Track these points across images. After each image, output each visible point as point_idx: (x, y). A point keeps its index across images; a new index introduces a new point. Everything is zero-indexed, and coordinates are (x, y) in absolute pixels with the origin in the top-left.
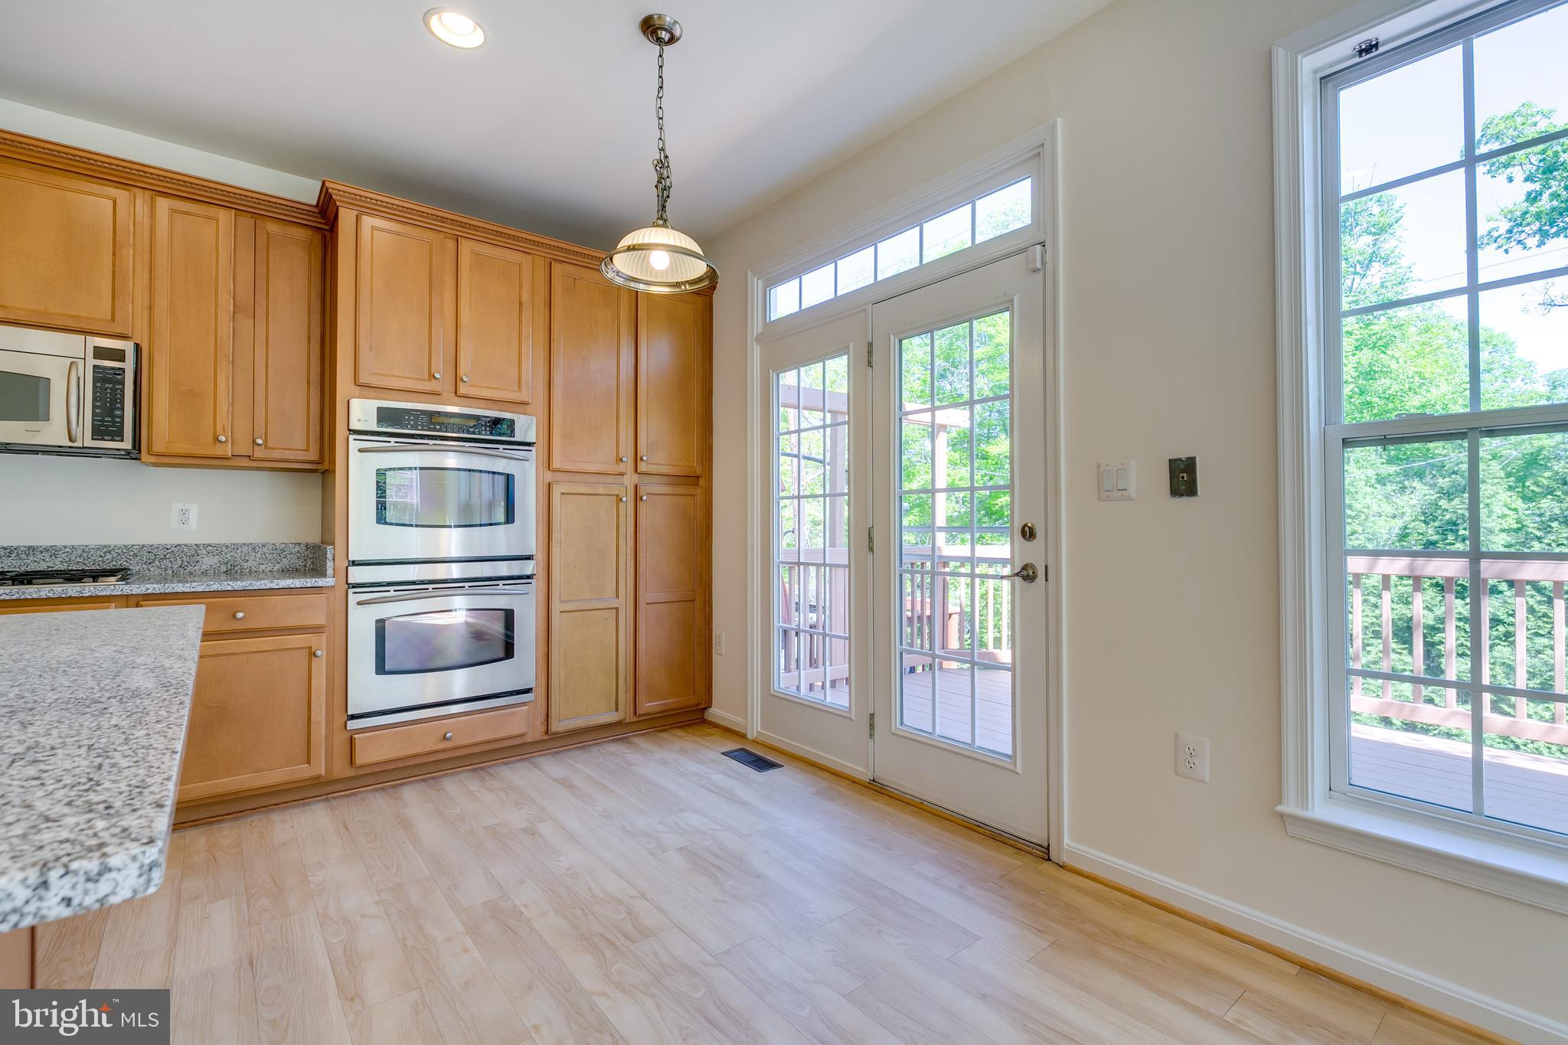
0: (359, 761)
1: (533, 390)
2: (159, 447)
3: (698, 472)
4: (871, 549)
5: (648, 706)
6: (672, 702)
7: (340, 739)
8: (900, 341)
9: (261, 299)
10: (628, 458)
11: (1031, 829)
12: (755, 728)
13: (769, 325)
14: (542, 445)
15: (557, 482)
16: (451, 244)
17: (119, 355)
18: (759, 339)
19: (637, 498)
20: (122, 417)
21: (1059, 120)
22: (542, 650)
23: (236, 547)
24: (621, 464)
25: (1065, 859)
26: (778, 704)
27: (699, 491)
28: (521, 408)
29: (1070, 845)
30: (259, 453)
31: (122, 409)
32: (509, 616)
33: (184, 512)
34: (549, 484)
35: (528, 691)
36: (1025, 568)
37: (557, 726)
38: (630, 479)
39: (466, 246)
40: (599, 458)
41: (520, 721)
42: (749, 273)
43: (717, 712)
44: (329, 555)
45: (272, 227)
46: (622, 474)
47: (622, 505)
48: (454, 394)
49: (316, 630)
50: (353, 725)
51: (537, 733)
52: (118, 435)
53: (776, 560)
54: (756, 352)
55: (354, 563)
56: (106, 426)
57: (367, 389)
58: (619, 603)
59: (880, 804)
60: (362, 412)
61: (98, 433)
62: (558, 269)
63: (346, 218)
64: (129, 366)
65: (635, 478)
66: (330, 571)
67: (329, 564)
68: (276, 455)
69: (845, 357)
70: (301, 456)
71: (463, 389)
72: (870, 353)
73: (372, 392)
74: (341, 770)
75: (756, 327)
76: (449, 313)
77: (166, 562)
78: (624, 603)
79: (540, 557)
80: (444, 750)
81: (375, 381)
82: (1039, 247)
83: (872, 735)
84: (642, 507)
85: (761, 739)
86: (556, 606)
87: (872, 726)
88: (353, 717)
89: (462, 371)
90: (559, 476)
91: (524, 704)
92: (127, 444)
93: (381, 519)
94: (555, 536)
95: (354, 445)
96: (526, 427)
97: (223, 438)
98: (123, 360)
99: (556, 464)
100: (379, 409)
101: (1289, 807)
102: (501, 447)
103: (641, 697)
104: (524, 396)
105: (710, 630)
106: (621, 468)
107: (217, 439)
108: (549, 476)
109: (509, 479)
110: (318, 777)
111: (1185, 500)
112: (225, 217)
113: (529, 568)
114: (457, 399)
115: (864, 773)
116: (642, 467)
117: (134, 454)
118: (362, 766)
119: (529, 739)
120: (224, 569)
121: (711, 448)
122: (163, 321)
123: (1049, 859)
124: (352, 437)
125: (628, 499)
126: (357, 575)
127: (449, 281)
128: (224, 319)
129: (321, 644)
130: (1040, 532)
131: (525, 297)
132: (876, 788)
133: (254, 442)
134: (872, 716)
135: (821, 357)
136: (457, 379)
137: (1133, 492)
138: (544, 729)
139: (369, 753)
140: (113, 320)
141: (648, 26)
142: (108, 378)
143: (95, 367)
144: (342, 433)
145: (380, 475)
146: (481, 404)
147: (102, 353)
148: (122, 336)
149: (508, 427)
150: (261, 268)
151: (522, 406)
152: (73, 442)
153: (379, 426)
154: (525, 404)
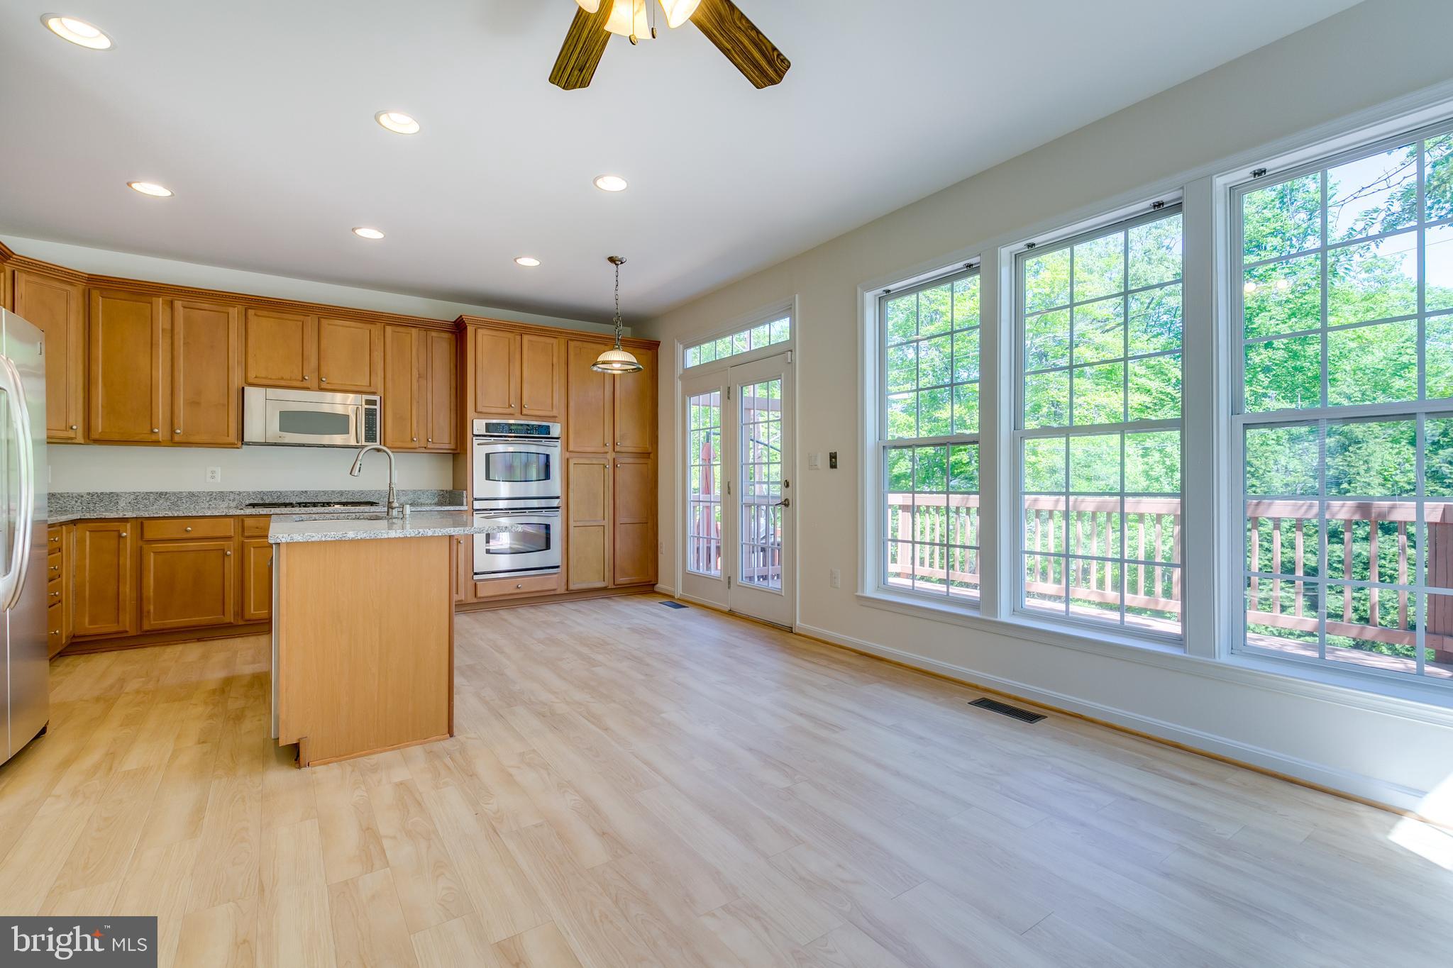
0: (479, 595)
1: (559, 411)
2: (389, 444)
3: (650, 450)
4: (729, 493)
5: (621, 580)
6: (635, 579)
7: (470, 584)
8: (742, 388)
9: (429, 370)
10: (610, 444)
11: (786, 622)
12: (679, 592)
13: (686, 370)
14: (564, 438)
15: (572, 458)
16: (518, 338)
17: (374, 403)
18: (681, 377)
19: (615, 466)
20: (376, 431)
21: (797, 296)
22: (565, 546)
24: (606, 447)
25: (797, 631)
26: (688, 576)
27: (649, 461)
28: (553, 420)
29: (799, 624)
30: (430, 445)
31: (376, 427)
32: (547, 527)
34: (568, 459)
35: (558, 567)
36: (786, 500)
37: (572, 587)
38: (611, 456)
39: (526, 338)
40: (593, 444)
41: (553, 582)
42: (676, 340)
43: (661, 586)
44: (465, 495)
45: (434, 334)
46: (607, 453)
47: (606, 470)
48: (520, 415)
50: (476, 577)
51: (562, 590)
52: (374, 440)
53: (689, 499)
54: (679, 384)
55: (476, 499)
56: (370, 437)
57: (480, 414)
58: (605, 523)
59: (730, 619)
60: (479, 426)
61: (367, 439)
62: (572, 344)
63: (470, 330)
64: (378, 407)
65: (614, 455)
66: (465, 503)
67: (465, 500)
68: (437, 446)
69: (719, 393)
70: (447, 446)
71: (525, 412)
72: (729, 392)
73: (483, 416)
74: (471, 599)
75: (680, 371)
76: (518, 373)
78: (608, 523)
79: (563, 497)
80: (517, 594)
81: (484, 410)
82: (789, 353)
83: (729, 588)
84: (617, 470)
85: (682, 598)
86: (572, 523)
87: (729, 583)
88: (476, 574)
89: (524, 403)
90: (572, 454)
91: (555, 573)
92: (378, 444)
93: (488, 478)
94: (571, 486)
95: (476, 442)
96: (556, 430)
97: (415, 439)
98: (376, 404)
99: (571, 448)
100: (486, 424)
101: (859, 593)
102: (543, 440)
103: (617, 575)
104: (554, 413)
105: (657, 541)
106: (606, 449)
107: (412, 440)
108: (568, 455)
109: (548, 456)
110: (462, 601)
111: (834, 469)
112: (414, 331)
113: (555, 503)
114: (522, 417)
115: (726, 607)
116: (617, 449)
117: (380, 448)
118: (480, 598)
119: (558, 592)
121: (657, 437)
122: (389, 384)
123: (792, 632)
124: (474, 438)
125: (610, 466)
126: (477, 505)
127: (518, 356)
128: (414, 381)
130: (790, 485)
131: (555, 360)
132: (731, 613)
133: (428, 440)
134: (729, 578)
135: (707, 391)
136: (522, 406)
137: (819, 466)
138: (566, 587)
139: (484, 592)
140: (370, 386)
141: (612, 260)
142: (370, 414)
143: (366, 409)
144: (469, 435)
145: (488, 456)
146: (534, 418)
147: (368, 402)
148: (374, 393)
149: (547, 429)
150: (430, 355)
151: (553, 418)
152: (358, 442)
153: (486, 432)
154: (555, 417)
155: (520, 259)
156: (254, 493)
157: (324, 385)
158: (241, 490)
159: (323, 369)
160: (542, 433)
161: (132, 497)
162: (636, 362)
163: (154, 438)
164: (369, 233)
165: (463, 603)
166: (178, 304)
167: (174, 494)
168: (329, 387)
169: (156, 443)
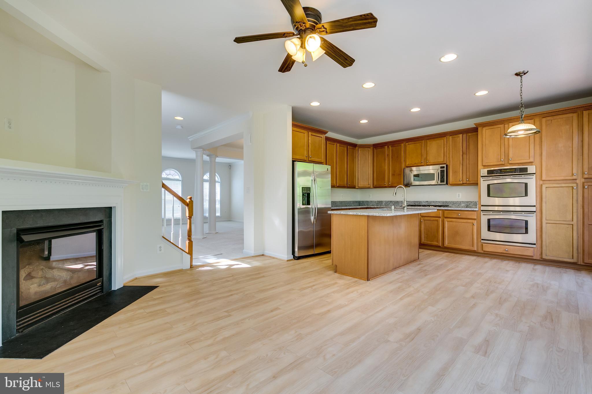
1: (535, 158)
2: (450, 183)
7: (480, 244)
9: (468, 150)
10: (578, 174)
15: (544, 184)
17: (443, 167)
19: (583, 187)
20: (444, 178)
22: (539, 233)
23: (468, 202)
24: (574, 176)
28: (530, 164)
30: (468, 182)
31: (444, 177)
32: (526, 222)
33: (459, 195)
34: (541, 185)
35: (535, 244)
37: (545, 257)
38: (580, 181)
40: (564, 175)
41: (531, 252)
45: (470, 134)
46: (576, 179)
47: (575, 190)
48: (507, 164)
49: (475, 219)
50: (483, 241)
51: (537, 257)
52: (444, 181)
55: (482, 206)
56: (442, 181)
57: (485, 166)
58: (574, 223)
60: (484, 172)
61: (441, 182)
63: (480, 129)
64: (445, 169)
65: (583, 180)
66: (478, 207)
68: (471, 182)
70: (476, 182)
71: (511, 162)
74: (480, 251)
77: (456, 204)
78: (577, 223)
79: (538, 206)
80: (506, 253)
81: (486, 164)
84: (585, 190)
86: (544, 221)
88: (482, 239)
89: (510, 157)
90: (545, 182)
91: (533, 248)
92: (445, 183)
93: (489, 195)
94: (544, 200)
95: (482, 179)
96: (531, 169)
98: (444, 168)
99: (544, 179)
100: (487, 170)
102: (523, 175)
103: (586, 257)
104: (531, 160)
107: (460, 181)
108: (541, 182)
109: (526, 184)
112: (461, 135)
113: (534, 209)
114: (509, 165)
116: (585, 176)
117: (447, 184)
118: (484, 251)
119: (534, 258)
120: (466, 206)
122: (451, 159)
124: (481, 177)
125: (578, 187)
126: (483, 208)
128: (461, 156)
129: (475, 222)
133: (466, 180)
136: (509, 160)
138: (540, 257)
139: (487, 249)
140: (443, 161)
141: (517, 74)
142: (442, 172)
143: (441, 170)
144: (479, 177)
145: (489, 186)
146: (517, 165)
147: (441, 167)
148: (445, 164)
149: (526, 170)
150: (468, 144)
151: (531, 163)
152: (438, 183)
153: (487, 174)
154: (532, 162)
155: (477, 94)
156: (413, 201)
157: (428, 164)
158: (409, 201)
159: (428, 158)
160: (523, 171)
161: (385, 202)
162: (536, 128)
163: (385, 186)
164: (416, 110)
165: (476, 252)
166: (390, 146)
167: (394, 201)
168: (429, 164)
169: (386, 187)
